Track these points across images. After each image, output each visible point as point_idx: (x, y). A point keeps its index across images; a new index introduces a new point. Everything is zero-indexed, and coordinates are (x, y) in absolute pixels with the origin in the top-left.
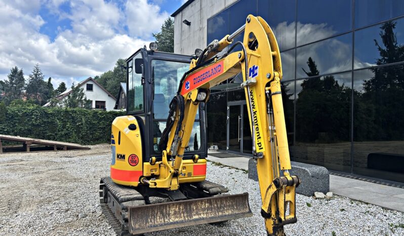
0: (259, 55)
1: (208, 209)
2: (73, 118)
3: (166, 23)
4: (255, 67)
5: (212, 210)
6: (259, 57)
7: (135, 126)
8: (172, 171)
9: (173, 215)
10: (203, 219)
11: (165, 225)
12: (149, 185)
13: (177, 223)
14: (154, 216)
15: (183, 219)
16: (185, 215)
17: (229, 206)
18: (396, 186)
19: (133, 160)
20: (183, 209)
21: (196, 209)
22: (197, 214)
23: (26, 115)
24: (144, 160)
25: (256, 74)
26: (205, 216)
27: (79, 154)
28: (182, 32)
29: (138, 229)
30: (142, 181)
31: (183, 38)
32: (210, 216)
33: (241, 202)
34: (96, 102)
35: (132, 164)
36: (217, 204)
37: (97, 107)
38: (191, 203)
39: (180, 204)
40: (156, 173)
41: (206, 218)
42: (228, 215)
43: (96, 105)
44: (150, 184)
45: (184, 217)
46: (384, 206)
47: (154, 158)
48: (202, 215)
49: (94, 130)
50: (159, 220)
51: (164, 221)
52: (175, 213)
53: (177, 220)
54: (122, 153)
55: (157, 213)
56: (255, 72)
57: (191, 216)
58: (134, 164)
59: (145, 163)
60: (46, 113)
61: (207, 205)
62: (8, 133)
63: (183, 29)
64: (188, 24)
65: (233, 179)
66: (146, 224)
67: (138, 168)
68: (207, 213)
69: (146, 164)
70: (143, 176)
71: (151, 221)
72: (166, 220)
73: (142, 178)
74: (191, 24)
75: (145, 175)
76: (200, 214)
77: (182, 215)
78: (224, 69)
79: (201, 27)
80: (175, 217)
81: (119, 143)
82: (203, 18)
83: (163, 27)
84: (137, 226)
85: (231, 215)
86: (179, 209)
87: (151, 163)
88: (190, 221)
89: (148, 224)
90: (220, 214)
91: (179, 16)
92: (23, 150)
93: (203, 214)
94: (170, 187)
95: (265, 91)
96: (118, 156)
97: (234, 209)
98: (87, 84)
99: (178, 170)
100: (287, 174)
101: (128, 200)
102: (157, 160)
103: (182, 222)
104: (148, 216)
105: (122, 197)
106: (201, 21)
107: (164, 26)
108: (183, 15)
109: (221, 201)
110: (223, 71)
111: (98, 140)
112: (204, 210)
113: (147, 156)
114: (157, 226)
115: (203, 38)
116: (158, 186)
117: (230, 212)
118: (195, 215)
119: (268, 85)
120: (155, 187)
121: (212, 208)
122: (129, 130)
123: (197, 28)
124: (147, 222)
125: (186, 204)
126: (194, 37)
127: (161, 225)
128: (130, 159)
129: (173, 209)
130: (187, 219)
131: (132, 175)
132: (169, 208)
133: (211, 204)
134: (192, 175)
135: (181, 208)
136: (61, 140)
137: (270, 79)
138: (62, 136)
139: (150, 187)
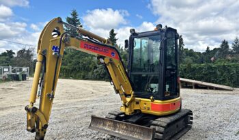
1: (125, 129)
9: (107, 126)
17: (139, 132)
23: (201, 68)
33: (147, 133)
53: (108, 129)
60: (211, 68)
62: (191, 78)
92: (191, 88)
97: (141, 135)
104: (98, 123)
109: (134, 128)
129: (108, 123)
134: (151, 110)
136: (220, 84)
138: (221, 81)
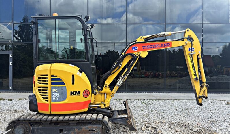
6: (195, 45)
19: (86, 94)
35: (85, 96)
47: (96, 90)
58: (87, 96)
59: (92, 95)
67: (89, 98)
70: (90, 103)
75: (92, 102)
81: (73, 83)
110: (171, 46)
116: (106, 106)
122: (81, 74)
128: (84, 93)
137: (200, 53)
139: (102, 107)
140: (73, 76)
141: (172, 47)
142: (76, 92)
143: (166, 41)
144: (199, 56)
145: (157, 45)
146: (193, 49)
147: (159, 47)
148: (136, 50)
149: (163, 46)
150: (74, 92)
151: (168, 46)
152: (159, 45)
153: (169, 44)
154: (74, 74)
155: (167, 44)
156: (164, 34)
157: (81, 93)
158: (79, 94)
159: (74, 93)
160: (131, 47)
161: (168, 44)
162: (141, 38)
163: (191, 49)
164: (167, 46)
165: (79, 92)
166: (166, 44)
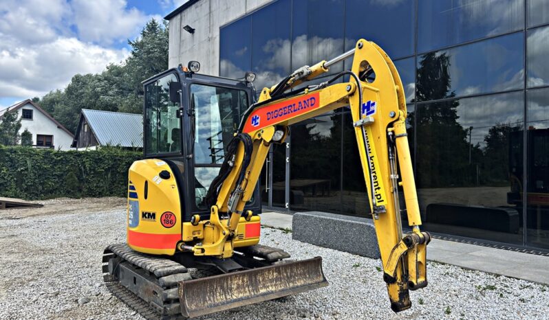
0: (377, 89)
1: (277, 279)
2: (11, 160)
3: (148, 26)
4: (372, 102)
5: (281, 281)
6: (377, 91)
7: (169, 173)
8: (227, 232)
9: (236, 289)
10: (272, 292)
11: (228, 303)
12: (193, 252)
13: (241, 299)
14: (213, 293)
15: (248, 294)
16: (250, 289)
17: (300, 274)
18: (466, 242)
19: (168, 220)
20: (247, 282)
21: (263, 280)
22: (265, 287)
24: (184, 220)
25: (373, 112)
26: (274, 289)
27: (28, 213)
28: (181, 42)
29: (195, 310)
30: (179, 248)
31: (183, 50)
32: (280, 288)
33: (313, 269)
34: (38, 136)
35: (166, 225)
36: (287, 273)
37: (39, 143)
38: (256, 273)
39: (244, 275)
40: (200, 236)
41: (276, 292)
42: (301, 286)
43: (38, 141)
44: (196, 250)
45: (249, 291)
46: (463, 266)
47: (197, 217)
48: (270, 288)
49: (46, 179)
50: (220, 298)
51: (226, 298)
52: (238, 287)
53: (241, 295)
54: (151, 211)
55: (217, 288)
56: (372, 108)
57: (257, 290)
58: (170, 225)
59: (184, 224)
61: (275, 274)
63: (182, 38)
64: (191, 31)
65: (273, 240)
66: (204, 303)
67: (175, 230)
68: (275, 285)
69: (186, 224)
70: (181, 241)
71: (210, 299)
72: (228, 297)
73: (181, 244)
74: (196, 31)
75: (185, 239)
76: (268, 287)
77: (247, 289)
78: (320, 103)
79: (210, 36)
80: (237, 292)
81: (146, 197)
82: (213, 25)
83: (144, 32)
84: (193, 307)
85: (304, 285)
86: (243, 281)
87: (193, 224)
88: (258, 296)
89: (206, 304)
90: (291, 285)
91: (176, 20)
93: (272, 286)
94: (223, 254)
95: (387, 132)
96: (144, 215)
97: (306, 278)
98: (23, 110)
99: (234, 231)
100: (417, 230)
101: (168, 274)
102: (201, 219)
103: (248, 298)
104: (205, 293)
105: (160, 270)
106: (210, 29)
107: (145, 30)
108: (183, 18)
109: (291, 269)
110: (318, 106)
111: (51, 192)
112: (271, 281)
113: (188, 214)
114: (218, 305)
115: (213, 52)
116: (207, 253)
117: (302, 282)
118: (262, 288)
119: (391, 125)
120: (202, 254)
121: (281, 278)
122: (161, 180)
123: (204, 38)
124: (205, 301)
125: (250, 274)
126: (199, 49)
127: (223, 304)
128: (164, 218)
129: (236, 282)
130: (253, 293)
131: (166, 240)
132: (231, 280)
133: (279, 273)
134: (244, 238)
135: (245, 280)
137: (395, 119)
139: (195, 254)
140: (146, 182)
141: (321, 106)
142: (149, 214)
143: (306, 90)
144: (390, 129)
145: (291, 106)
146: (373, 104)
147: (295, 111)
148: (257, 124)
149: (302, 108)
150: (146, 213)
151: (312, 105)
152: (294, 105)
153: (314, 98)
154: (149, 179)
155: (310, 101)
156: (302, 73)
157: (158, 217)
158: (154, 218)
159: (147, 215)
160: (249, 119)
161: (311, 99)
162: (265, 92)
163: (367, 108)
164: (310, 103)
165: (153, 216)
166: (308, 100)
